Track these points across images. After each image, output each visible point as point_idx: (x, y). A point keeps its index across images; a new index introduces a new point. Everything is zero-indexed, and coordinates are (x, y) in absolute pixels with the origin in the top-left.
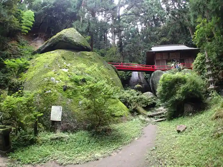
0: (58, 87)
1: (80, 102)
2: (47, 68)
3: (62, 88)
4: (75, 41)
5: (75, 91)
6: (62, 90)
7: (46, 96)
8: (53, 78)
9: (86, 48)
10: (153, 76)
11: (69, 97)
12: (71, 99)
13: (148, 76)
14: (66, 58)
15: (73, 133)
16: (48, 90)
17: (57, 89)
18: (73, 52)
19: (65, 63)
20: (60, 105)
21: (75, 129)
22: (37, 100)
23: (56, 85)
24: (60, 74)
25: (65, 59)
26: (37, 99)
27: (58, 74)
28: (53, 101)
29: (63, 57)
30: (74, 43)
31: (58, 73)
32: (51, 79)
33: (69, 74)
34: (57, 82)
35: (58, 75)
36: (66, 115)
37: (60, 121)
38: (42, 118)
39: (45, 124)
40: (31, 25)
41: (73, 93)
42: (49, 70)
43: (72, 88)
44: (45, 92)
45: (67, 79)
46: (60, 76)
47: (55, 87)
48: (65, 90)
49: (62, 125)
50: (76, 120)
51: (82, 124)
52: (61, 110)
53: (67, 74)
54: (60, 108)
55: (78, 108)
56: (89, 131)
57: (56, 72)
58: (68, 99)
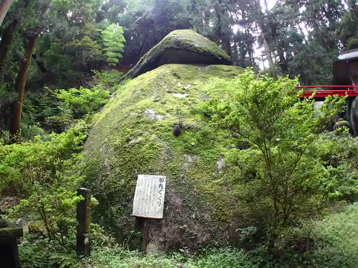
0: (161, 128)
1: (218, 163)
2: (139, 94)
3: (170, 130)
4: (196, 45)
5: (205, 135)
6: (171, 133)
7: (129, 152)
8: (151, 111)
9: (220, 58)
10: (356, 106)
11: (189, 151)
12: (195, 157)
13: (344, 109)
14: (181, 76)
15: (197, 255)
16: (135, 137)
17: (158, 132)
18: (195, 67)
19: (179, 84)
20: (161, 172)
21: (204, 244)
22: (107, 162)
23: (156, 124)
24: (167, 102)
25: (179, 78)
26: (107, 160)
27: (162, 103)
28: (144, 161)
29: (175, 75)
30: (196, 48)
31: (162, 101)
32: (146, 112)
33: (190, 102)
34: (159, 117)
35: (164, 103)
36: (179, 201)
37: (158, 220)
38: (113, 208)
39: (119, 225)
40: (122, 49)
41: (198, 140)
42: (143, 97)
43: (198, 129)
44: (128, 140)
45: (185, 110)
46: (166, 106)
47: (154, 128)
48: (177, 133)
49: (164, 230)
50: (207, 216)
51: (228, 228)
52: (164, 186)
53: (183, 102)
54: (161, 180)
55: (215, 178)
56: (248, 249)
57: (157, 99)
58: (186, 155)
